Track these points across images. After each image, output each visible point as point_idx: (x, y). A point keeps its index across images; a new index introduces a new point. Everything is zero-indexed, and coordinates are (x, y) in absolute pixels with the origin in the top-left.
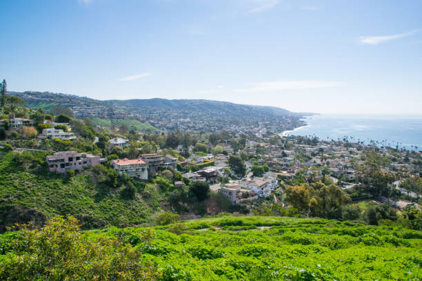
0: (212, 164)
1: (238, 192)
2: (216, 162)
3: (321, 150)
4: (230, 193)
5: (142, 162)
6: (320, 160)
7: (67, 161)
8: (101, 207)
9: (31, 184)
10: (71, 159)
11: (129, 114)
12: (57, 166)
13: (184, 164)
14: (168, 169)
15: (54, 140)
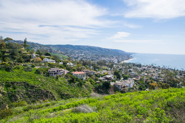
0: (107, 74)
1: (122, 86)
2: (108, 73)
3: (144, 69)
4: (119, 86)
5: (83, 73)
6: (147, 74)
7: (56, 72)
8: (71, 90)
9: (45, 81)
10: (57, 71)
12: (53, 74)
13: (97, 74)
14: (93, 76)
15: (49, 63)
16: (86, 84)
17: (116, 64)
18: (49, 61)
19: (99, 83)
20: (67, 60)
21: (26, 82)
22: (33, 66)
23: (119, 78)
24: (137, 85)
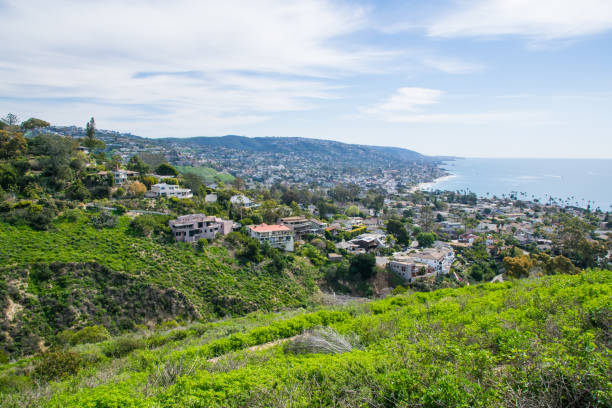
0: (364, 231)
1: (414, 267)
2: (368, 228)
3: (487, 211)
4: (404, 268)
5: (284, 228)
6: (495, 226)
7: (196, 227)
8: (247, 287)
9: (159, 257)
10: (200, 225)
11: (199, 159)
12: (185, 234)
13: (332, 231)
14: (317, 237)
15: (171, 200)
16: (294, 265)
17: (391, 197)
18: (172, 191)
19: (337, 260)
20: (229, 188)
21: (100, 265)
22: (120, 212)
23: (403, 241)
24: (463, 263)
